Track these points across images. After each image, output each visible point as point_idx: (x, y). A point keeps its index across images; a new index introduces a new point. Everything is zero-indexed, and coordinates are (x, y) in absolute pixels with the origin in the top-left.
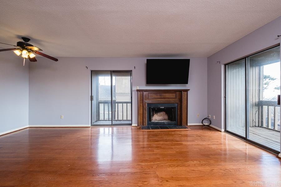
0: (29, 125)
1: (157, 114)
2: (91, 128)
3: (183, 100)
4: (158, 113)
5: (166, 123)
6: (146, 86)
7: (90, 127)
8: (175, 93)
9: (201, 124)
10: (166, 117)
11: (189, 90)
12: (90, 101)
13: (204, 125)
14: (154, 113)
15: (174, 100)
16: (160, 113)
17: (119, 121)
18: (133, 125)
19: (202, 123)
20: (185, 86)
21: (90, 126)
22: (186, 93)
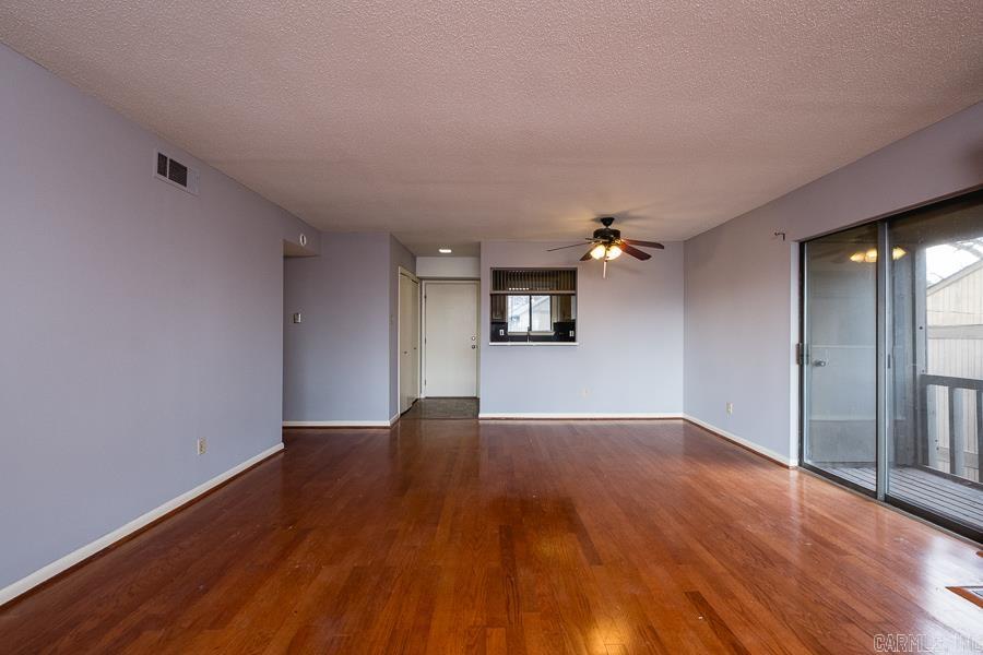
0: (681, 412)
12: (794, 368)
21: (793, 462)
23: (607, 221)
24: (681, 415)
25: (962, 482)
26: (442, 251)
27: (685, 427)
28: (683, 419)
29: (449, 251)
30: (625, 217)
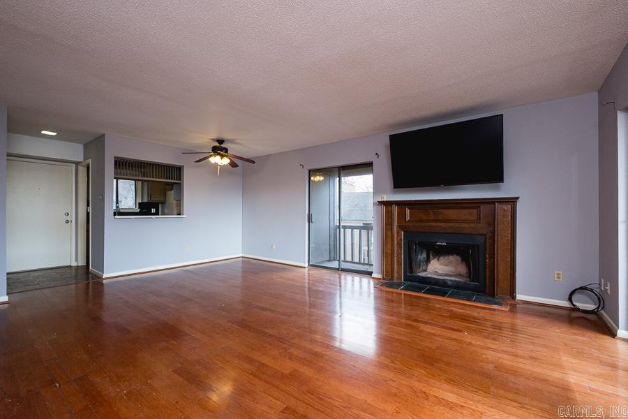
0: (242, 253)
1: (438, 260)
2: (309, 270)
3: (501, 227)
4: (441, 258)
5: (449, 283)
6: (394, 193)
7: (305, 267)
8: (477, 208)
9: (566, 304)
10: (463, 269)
11: (517, 198)
12: (307, 224)
13: (576, 309)
14: (431, 257)
15: (473, 225)
16: (446, 258)
17: (361, 266)
18: (373, 275)
19: (570, 299)
20: (498, 189)
21: (306, 265)
22: (508, 207)
23: (221, 141)
24: (241, 256)
25: (347, 262)
26: (43, 132)
27: (243, 262)
28: (242, 257)
29: (54, 134)
30: (232, 141)
